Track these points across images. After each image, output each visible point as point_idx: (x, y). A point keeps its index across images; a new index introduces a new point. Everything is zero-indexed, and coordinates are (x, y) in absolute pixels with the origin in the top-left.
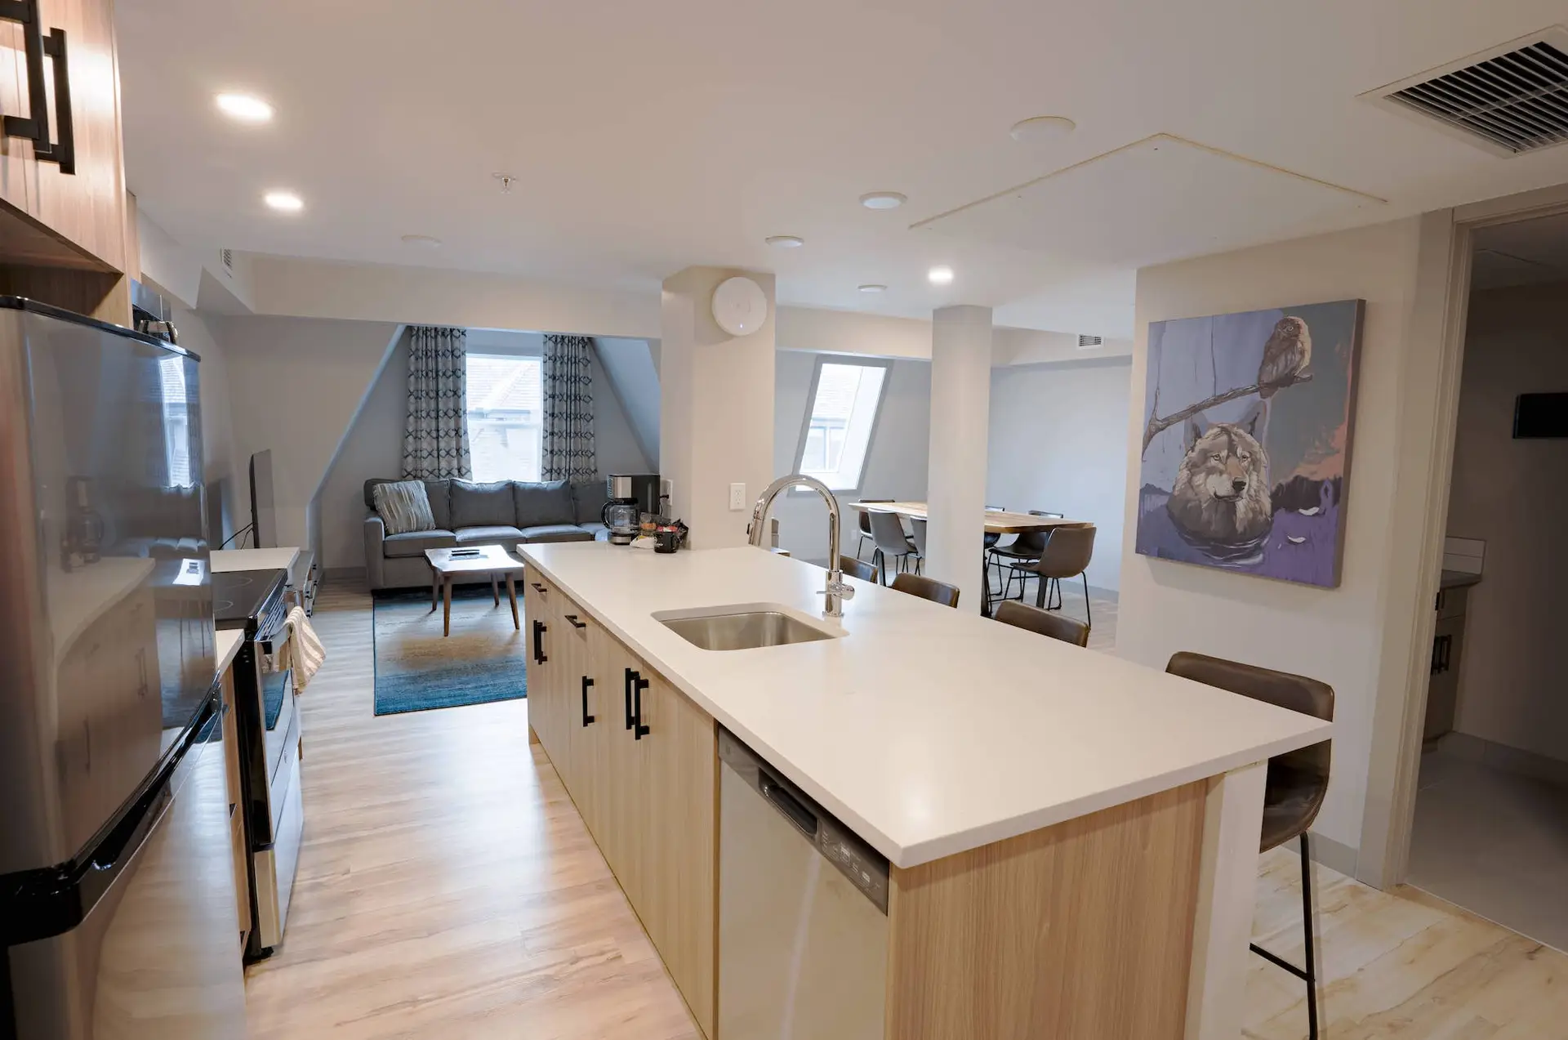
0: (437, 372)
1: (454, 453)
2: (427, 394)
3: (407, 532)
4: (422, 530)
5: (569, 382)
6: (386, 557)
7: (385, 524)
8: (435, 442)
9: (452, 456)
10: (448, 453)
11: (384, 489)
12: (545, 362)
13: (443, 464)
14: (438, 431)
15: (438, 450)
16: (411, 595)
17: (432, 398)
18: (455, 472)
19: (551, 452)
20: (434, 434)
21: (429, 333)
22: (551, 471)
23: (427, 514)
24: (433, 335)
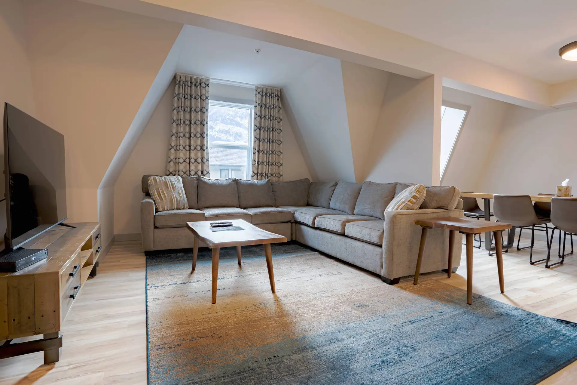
0: (191, 109)
1: (199, 160)
2: (184, 122)
3: (170, 210)
4: (180, 209)
5: (269, 119)
6: (156, 227)
7: (155, 204)
8: (188, 153)
9: (198, 163)
10: (196, 161)
11: (155, 180)
12: (255, 107)
13: (193, 167)
14: (190, 146)
15: (190, 159)
16: (173, 255)
17: (187, 125)
18: (200, 173)
19: (257, 163)
20: (188, 148)
21: (186, 83)
22: (257, 174)
23: (184, 198)
24: (189, 85)
